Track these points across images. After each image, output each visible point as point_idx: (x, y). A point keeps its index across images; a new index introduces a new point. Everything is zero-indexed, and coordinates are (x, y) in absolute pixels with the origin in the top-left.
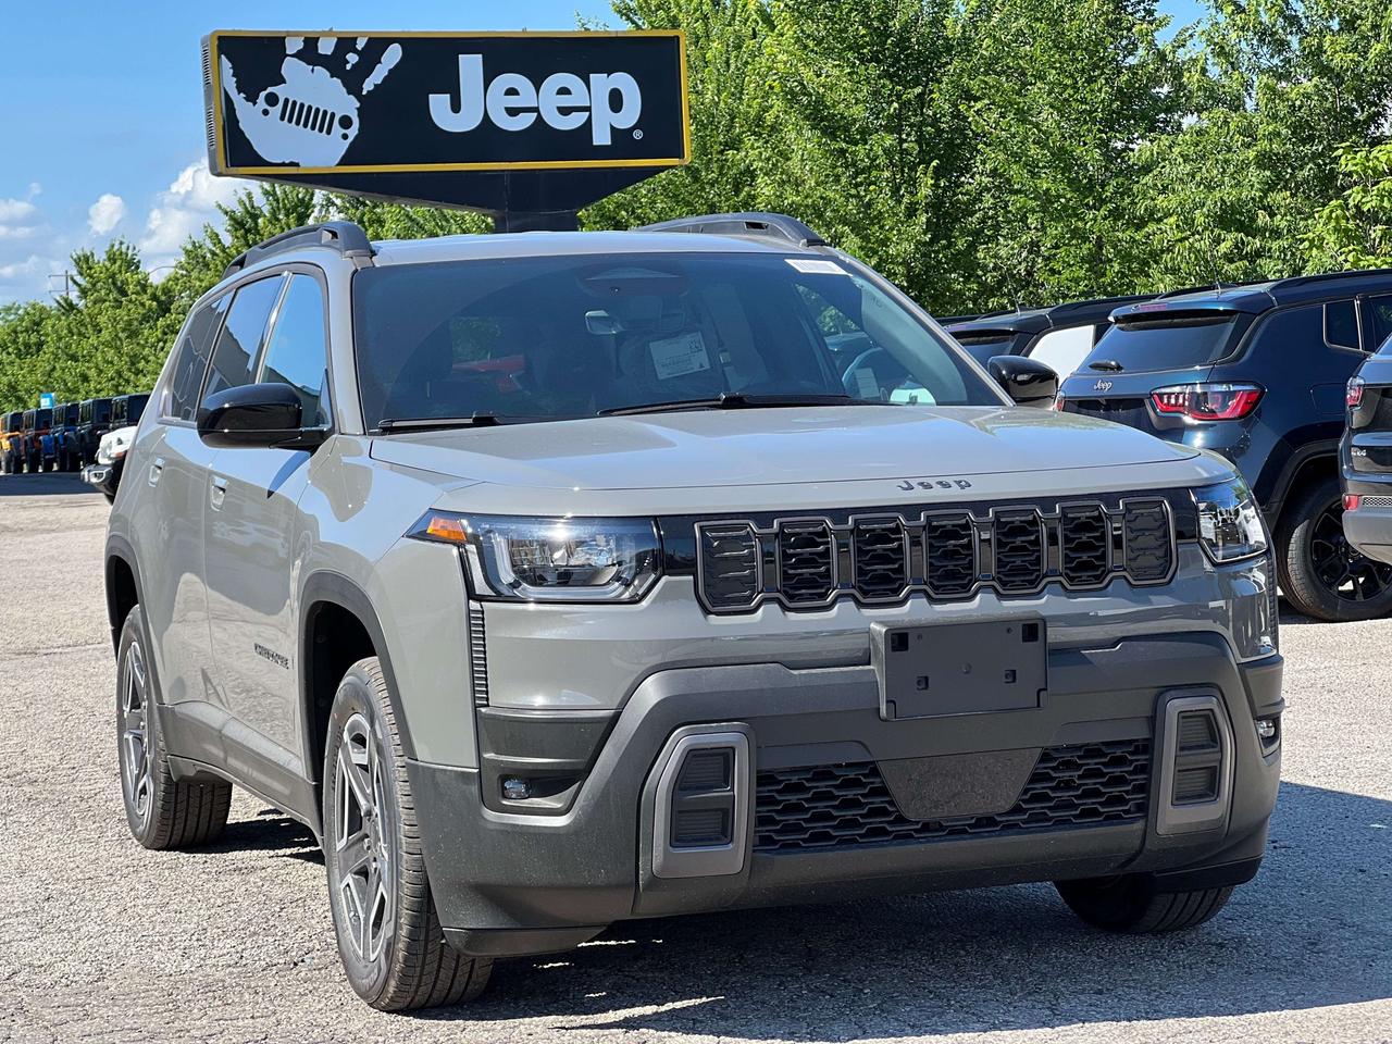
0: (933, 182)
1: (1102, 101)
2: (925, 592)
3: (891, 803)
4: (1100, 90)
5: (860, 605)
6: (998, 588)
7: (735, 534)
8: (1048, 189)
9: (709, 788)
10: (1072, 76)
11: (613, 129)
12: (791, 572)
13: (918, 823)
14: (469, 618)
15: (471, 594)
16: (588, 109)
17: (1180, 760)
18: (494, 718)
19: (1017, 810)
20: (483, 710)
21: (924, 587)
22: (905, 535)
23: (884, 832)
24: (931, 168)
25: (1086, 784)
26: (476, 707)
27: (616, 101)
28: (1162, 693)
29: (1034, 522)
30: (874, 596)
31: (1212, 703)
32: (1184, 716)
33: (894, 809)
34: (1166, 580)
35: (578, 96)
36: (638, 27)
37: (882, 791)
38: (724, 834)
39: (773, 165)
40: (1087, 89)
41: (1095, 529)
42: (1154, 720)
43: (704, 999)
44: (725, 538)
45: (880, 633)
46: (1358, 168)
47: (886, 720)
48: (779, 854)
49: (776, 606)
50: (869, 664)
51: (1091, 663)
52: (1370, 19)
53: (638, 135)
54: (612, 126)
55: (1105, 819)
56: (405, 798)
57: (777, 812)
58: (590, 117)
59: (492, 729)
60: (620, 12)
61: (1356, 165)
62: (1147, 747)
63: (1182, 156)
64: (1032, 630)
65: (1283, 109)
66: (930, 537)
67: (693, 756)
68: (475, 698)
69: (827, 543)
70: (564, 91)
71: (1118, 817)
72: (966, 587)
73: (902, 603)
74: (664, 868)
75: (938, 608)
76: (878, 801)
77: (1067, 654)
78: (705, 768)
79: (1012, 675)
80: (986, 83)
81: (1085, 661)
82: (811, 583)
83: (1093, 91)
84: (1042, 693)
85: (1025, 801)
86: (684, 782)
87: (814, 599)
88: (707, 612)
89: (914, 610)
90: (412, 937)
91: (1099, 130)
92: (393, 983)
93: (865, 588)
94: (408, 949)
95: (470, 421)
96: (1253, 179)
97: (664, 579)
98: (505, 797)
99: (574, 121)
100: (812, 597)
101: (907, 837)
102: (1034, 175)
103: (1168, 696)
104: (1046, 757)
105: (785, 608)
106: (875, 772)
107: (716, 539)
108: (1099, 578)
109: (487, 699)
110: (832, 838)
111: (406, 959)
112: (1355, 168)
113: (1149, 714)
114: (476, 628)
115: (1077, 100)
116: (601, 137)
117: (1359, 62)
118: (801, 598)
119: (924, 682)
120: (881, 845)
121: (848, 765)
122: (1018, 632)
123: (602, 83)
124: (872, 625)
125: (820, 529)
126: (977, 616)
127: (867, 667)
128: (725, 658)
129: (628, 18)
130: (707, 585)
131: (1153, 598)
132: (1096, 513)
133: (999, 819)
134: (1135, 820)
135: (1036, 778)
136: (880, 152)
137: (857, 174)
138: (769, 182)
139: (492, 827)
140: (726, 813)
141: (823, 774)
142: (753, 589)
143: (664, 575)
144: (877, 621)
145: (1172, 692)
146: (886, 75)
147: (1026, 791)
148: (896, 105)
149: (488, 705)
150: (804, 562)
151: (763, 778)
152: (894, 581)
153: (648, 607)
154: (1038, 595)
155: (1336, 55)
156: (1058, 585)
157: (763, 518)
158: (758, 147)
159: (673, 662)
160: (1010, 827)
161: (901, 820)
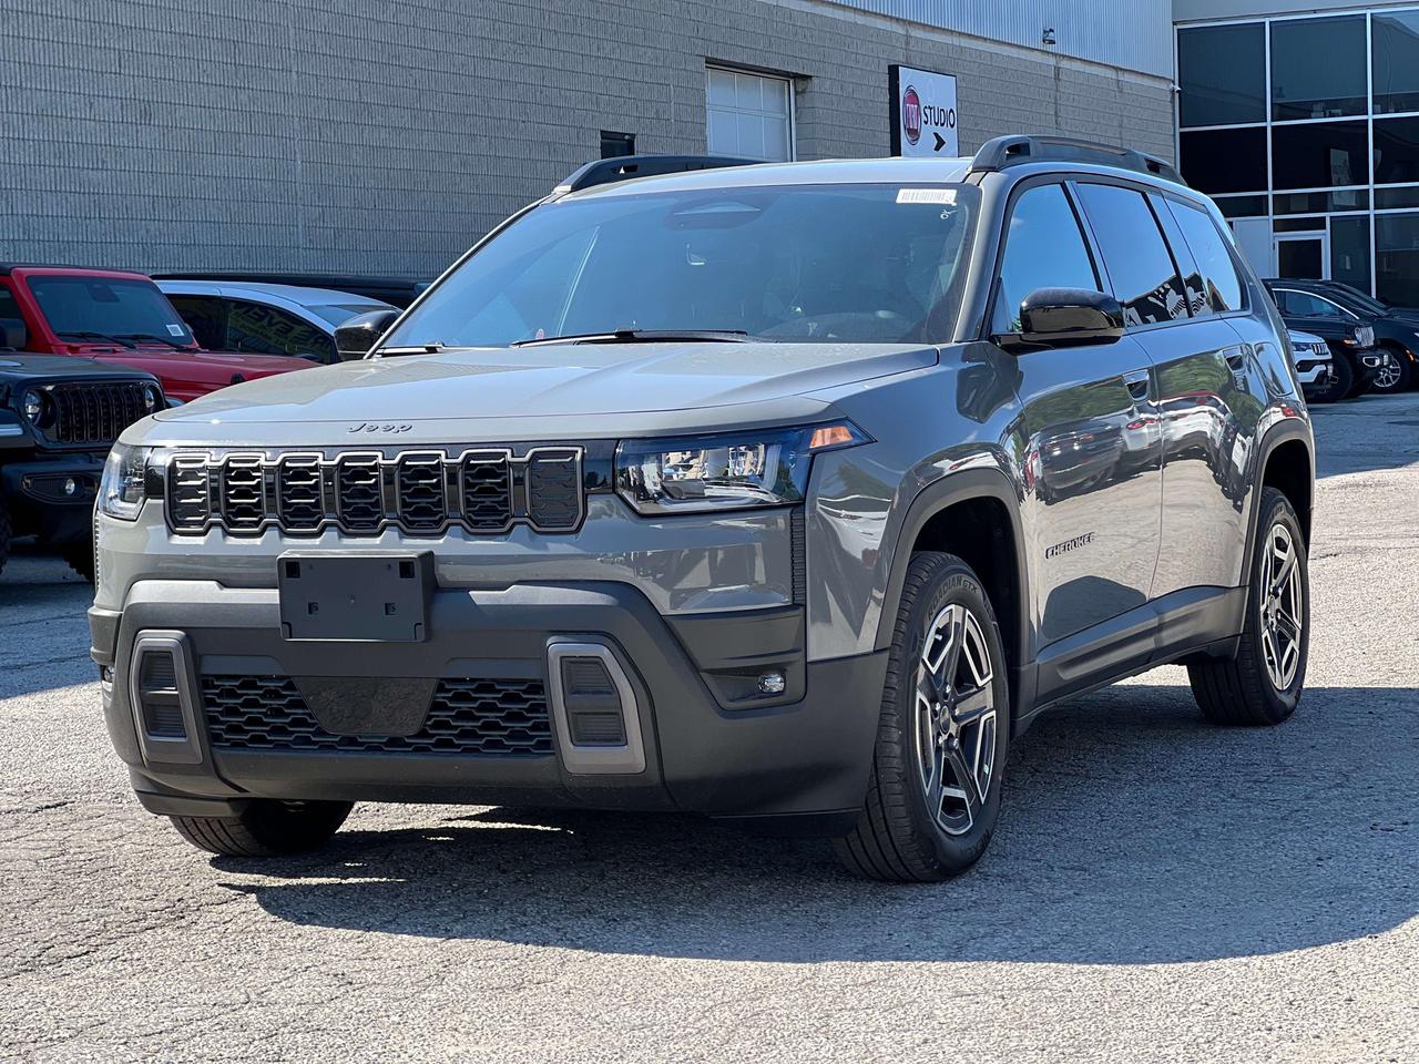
2: (338, 526)
3: (311, 716)
5: (283, 534)
6: (403, 526)
7: (195, 465)
9: (163, 686)
12: (232, 501)
13: (336, 736)
17: (570, 703)
19: (423, 734)
21: (336, 521)
22: (321, 473)
23: (309, 741)
25: (487, 717)
28: (547, 637)
29: (437, 467)
32: (567, 661)
33: (313, 722)
34: (573, 528)
37: (301, 704)
41: (498, 476)
42: (543, 662)
44: (187, 468)
48: (231, 750)
49: (220, 530)
55: (513, 752)
62: (542, 687)
66: (342, 477)
69: (260, 477)
71: (527, 751)
73: (318, 534)
75: (347, 541)
76: (298, 713)
82: (248, 512)
84: (419, 628)
85: (430, 727)
86: (147, 679)
87: (250, 526)
88: (172, 532)
93: (289, 519)
97: (148, 501)
100: (249, 524)
101: (330, 747)
103: (548, 640)
104: (440, 687)
105: (226, 533)
106: (290, 686)
107: (182, 468)
108: (503, 523)
110: (268, 741)
118: (242, 525)
125: (256, 464)
130: (172, 509)
131: (550, 545)
132: (501, 461)
133: (409, 740)
134: (543, 755)
135: (437, 706)
141: (251, 683)
142: (205, 515)
143: (147, 497)
145: (553, 637)
147: (427, 718)
150: (242, 493)
151: (206, 683)
152: (314, 515)
154: (439, 536)
156: (459, 527)
160: (421, 750)
161: (321, 733)
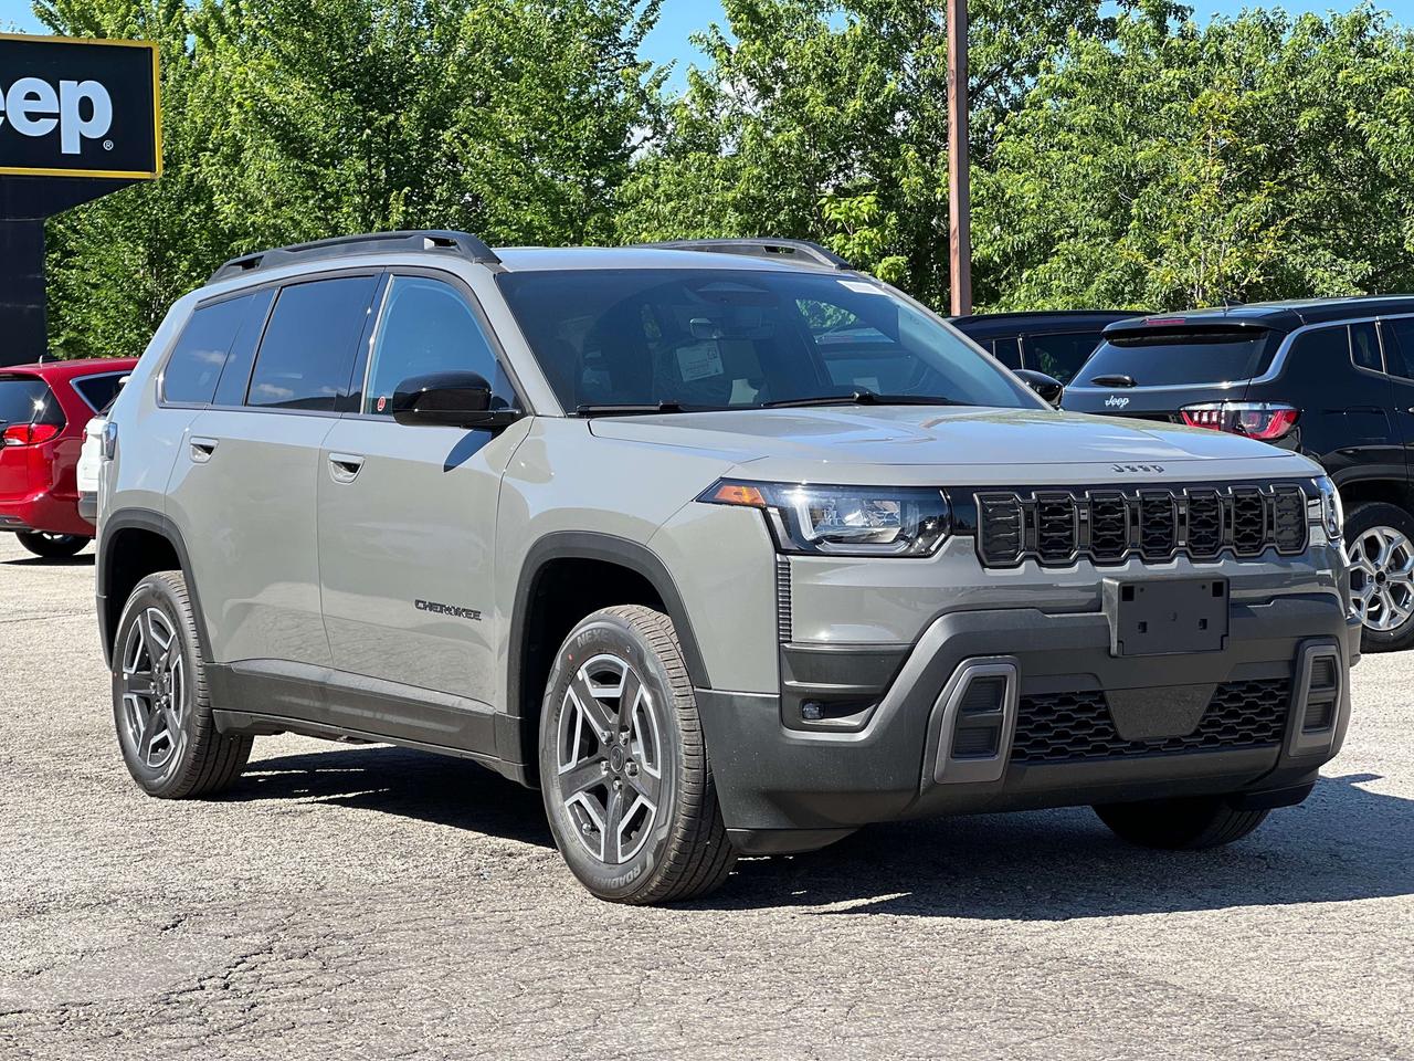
0: (404, 208)
1: (587, 138)
2: (1139, 554)
3: (1112, 725)
4: (585, 128)
5: (1094, 563)
6: (1190, 553)
7: (1004, 502)
8: (532, 221)
9: (983, 709)
10: (557, 113)
11: (82, 138)
12: (1045, 535)
13: (1128, 742)
14: (777, 568)
15: (778, 549)
16: (57, 116)
17: (1311, 695)
18: (796, 651)
19: (1197, 733)
20: (787, 646)
21: (1140, 550)
22: (1126, 507)
23: (1103, 749)
24: (402, 195)
25: (1245, 714)
26: (779, 642)
27: (86, 109)
28: (1302, 641)
29: (1215, 501)
30: (1106, 556)
31: (1331, 650)
32: (1317, 660)
33: (1112, 730)
34: (1302, 550)
35: (47, 103)
36: (61, 33)
37: (1106, 715)
38: (990, 747)
39: (230, 182)
40: (573, 127)
41: (1256, 508)
42: (1294, 664)
43: (899, 894)
44: (997, 506)
45: (1114, 586)
46: (842, 217)
47: (1115, 657)
48: (1030, 765)
49: (1034, 562)
50: (1100, 611)
51: (1255, 616)
52: (847, 76)
53: (108, 145)
54: (81, 135)
55: (1255, 743)
56: (685, 722)
57: (1030, 730)
58: (59, 123)
59: (794, 661)
60: (41, 16)
61: (840, 214)
62: (1289, 685)
63: (666, 195)
64: (1219, 587)
65: (766, 154)
66: (1143, 510)
67: (975, 682)
68: (779, 635)
69: (1071, 512)
70: (32, 96)
71: (1263, 741)
72: (1167, 552)
73: (1122, 563)
74: (944, 775)
75: (1149, 567)
76: (1101, 724)
77: (1240, 606)
78: (984, 693)
79: (1204, 623)
80: (475, 114)
81: (1251, 614)
82: (1057, 544)
83: (577, 129)
84: (1225, 639)
85: (1203, 727)
86: (967, 705)
87: (1059, 557)
88: (984, 565)
89: (1131, 568)
90: (685, 839)
91: (582, 166)
92: (658, 878)
93: (1097, 549)
94: (681, 850)
95: (657, 408)
96: (732, 220)
97: (952, 538)
98: (805, 718)
99: (42, 128)
100: (1059, 556)
101: (1118, 754)
102: (517, 207)
103: (1308, 643)
104: (1220, 691)
105: (1041, 564)
106: (1102, 700)
107: (991, 506)
108: (1257, 548)
109: (790, 636)
110: (1067, 752)
111: (676, 857)
112: (838, 216)
113: (1290, 658)
114: (783, 576)
115: (561, 137)
116: (70, 146)
117: (838, 116)
118: (1052, 556)
119: (1143, 627)
120: (1102, 759)
121: (1082, 693)
122: (1210, 588)
123: (72, 90)
124: (1104, 580)
125: (1066, 501)
126: (1177, 574)
127: (1100, 614)
128: (997, 604)
129: (50, 23)
130: (984, 544)
132: (1256, 495)
133: (1184, 740)
134: (1273, 745)
135: (1211, 707)
136: (352, 178)
137: (324, 199)
138: (226, 200)
139: (792, 742)
140: (994, 731)
141: (1066, 699)
142: (1017, 548)
143: (952, 534)
144: (1109, 577)
145: (1309, 641)
146: (358, 100)
147: (1204, 718)
148: (368, 131)
149: (790, 642)
150: (1053, 528)
151: (1024, 702)
152: (1117, 544)
153: (939, 562)
154: (1216, 560)
155: (817, 108)
156: (1230, 552)
157: (1025, 490)
158: (213, 164)
159: (955, 607)
160: (1190, 748)
161: (1117, 739)
